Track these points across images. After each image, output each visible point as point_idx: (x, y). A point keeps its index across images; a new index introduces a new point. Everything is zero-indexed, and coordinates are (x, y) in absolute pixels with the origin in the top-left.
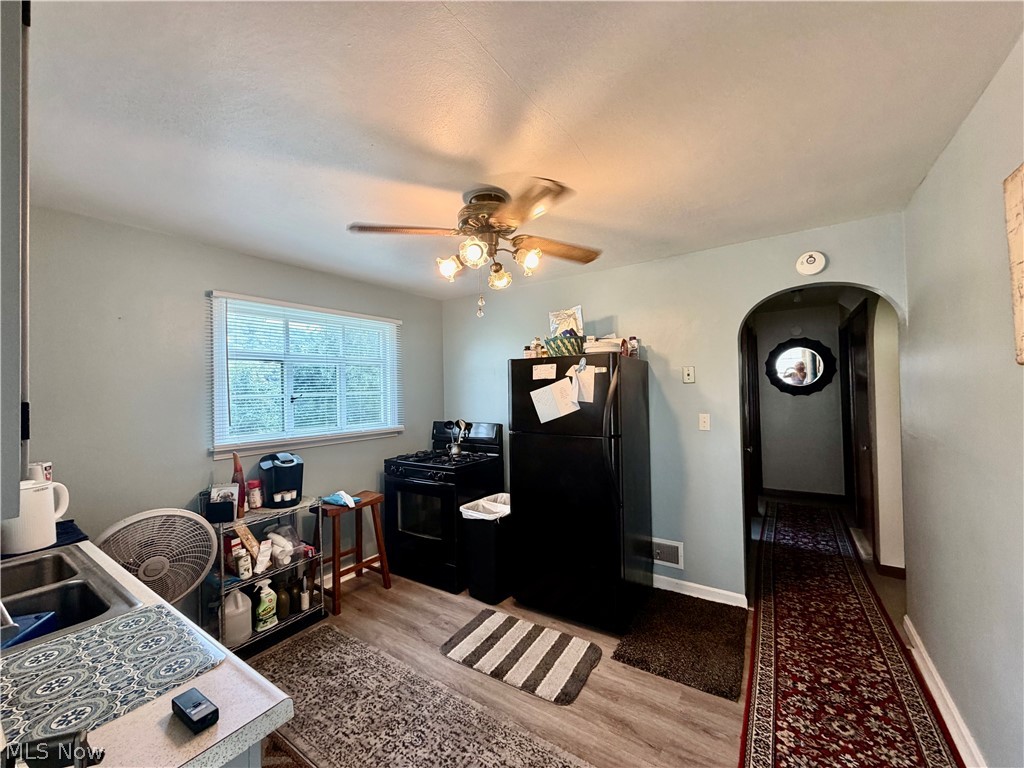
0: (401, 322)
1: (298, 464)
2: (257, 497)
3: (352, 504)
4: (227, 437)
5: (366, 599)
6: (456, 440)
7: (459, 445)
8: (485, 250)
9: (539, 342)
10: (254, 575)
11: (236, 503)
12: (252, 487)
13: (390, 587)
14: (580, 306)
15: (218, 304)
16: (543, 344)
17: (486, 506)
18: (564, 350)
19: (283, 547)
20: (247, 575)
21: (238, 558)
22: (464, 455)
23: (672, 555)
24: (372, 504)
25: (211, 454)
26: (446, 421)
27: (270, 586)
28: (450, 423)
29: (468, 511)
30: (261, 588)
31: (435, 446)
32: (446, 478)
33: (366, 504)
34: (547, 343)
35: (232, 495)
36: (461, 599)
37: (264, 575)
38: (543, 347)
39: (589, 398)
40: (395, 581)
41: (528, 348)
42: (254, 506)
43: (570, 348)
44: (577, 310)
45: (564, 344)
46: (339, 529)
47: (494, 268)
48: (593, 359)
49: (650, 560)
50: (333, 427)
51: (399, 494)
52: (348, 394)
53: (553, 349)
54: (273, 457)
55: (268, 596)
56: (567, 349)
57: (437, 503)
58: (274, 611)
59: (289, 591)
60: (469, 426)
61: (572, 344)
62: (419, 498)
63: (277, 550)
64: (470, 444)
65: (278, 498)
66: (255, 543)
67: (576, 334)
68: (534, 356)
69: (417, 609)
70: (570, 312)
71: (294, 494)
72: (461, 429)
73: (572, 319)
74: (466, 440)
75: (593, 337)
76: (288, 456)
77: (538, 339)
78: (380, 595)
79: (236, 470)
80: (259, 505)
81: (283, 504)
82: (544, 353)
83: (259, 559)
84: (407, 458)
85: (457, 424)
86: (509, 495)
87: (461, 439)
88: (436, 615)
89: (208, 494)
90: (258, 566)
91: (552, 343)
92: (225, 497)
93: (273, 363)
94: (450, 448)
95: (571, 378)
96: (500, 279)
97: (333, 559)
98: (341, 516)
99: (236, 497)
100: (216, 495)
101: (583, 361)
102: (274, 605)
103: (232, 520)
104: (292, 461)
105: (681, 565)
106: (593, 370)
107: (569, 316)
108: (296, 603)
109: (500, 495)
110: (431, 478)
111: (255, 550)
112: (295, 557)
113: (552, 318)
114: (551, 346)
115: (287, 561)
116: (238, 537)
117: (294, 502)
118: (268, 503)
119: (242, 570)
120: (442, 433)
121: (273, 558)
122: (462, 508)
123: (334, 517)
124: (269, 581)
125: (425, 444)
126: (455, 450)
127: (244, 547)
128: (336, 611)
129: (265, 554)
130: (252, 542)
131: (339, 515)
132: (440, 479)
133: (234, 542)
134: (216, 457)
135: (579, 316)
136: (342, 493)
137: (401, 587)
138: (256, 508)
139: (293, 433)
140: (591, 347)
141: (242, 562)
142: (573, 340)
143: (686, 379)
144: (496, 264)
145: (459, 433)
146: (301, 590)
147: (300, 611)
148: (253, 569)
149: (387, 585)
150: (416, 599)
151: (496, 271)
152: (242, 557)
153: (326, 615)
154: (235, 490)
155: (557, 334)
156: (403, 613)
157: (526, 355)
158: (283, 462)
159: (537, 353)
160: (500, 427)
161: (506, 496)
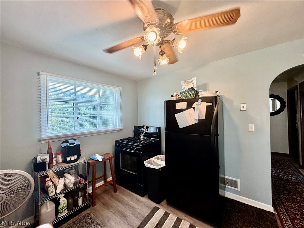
0: (122, 88)
1: (77, 145)
2: (60, 158)
3: (101, 160)
4: (48, 133)
5: (106, 197)
6: (142, 133)
7: (143, 135)
8: (158, 34)
9: (177, 94)
10: (56, 193)
11: (48, 163)
12: (57, 154)
13: (117, 192)
14: (195, 78)
15: (43, 77)
16: (179, 94)
17: (154, 160)
18: (189, 96)
19: (70, 180)
20: (51, 194)
21: (49, 187)
22: (146, 140)
23: (234, 184)
24: (110, 159)
25: (40, 141)
26: (139, 125)
27: (64, 197)
28: (140, 126)
29: (147, 164)
30: (60, 198)
31: (135, 135)
32: (139, 150)
33: (107, 159)
34: (181, 93)
35: (46, 159)
36: (145, 200)
37: (60, 193)
38: (178, 96)
39: (204, 118)
40: (119, 189)
41: (172, 96)
42: (59, 162)
43: (192, 95)
44: (194, 80)
45: (189, 93)
46: (95, 170)
47: (161, 53)
48: (205, 100)
49: (224, 185)
50: (95, 128)
51: (120, 154)
52: (101, 115)
53: (184, 96)
54: (67, 142)
55: (63, 201)
56: (190, 96)
57: (135, 159)
58: (66, 208)
59: (73, 198)
60: (147, 128)
61: (193, 94)
62: (128, 156)
63: (67, 181)
64: (148, 135)
65: (68, 159)
66: (57, 179)
67: (194, 89)
68: (175, 99)
69: (126, 205)
70: (190, 81)
71: (76, 157)
72: (144, 129)
73: (191, 83)
74: (146, 133)
75: (202, 90)
76: (74, 141)
77: (177, 92)
78: (112, 197)
79: (49, 148)
80: (61, 162)
81: (70, 162)
82: (179, 98)
83: (58, 186)
84: (123, 140)
85: (143, 127)
86: (164, 156)
87: (144, 133)
88: (134, 209)
89: (36, 158)
90: (57, 190)
91: (184, 93)
92: (43, 160)
93: (69, 103)
94: (140, 136)
95: (194, 108)
96: (164, 59)
97: (93, 181)
98: (96, 165)
99: (48, 160)
100: (39, 159)
101: (200, 100)
102: (66, 205)
103: (45, 170)
104: (75, 143)
105: (239, 189)
106: (205, 104)
107: (190, 82)
108: (76, 203)
109: (160, 155)
110: (133, 149)
111: (56, 183)
112: (75, 184)
113: (182, 84)
114: (183, 95)
115: (71, 186)
116: (49, 177)
117: (75, 161)
118: (65, 161)
119: (50, 192)
120: (137, 130)
121: (65, 185)
122: (145, 162)
123: (93, 166)
124: (64, 195)
125: (131, 134)
126: (142, 137)
127: (52, 181)
128: (94, 204)
129: (61, 184)
130: (55, 179)
131: (95, 165)
132: (136, 150)
133: (47, 180)
134: (42, 142)
135: (195, 82)
136: (97, 155)
137: (121, 193)
138: (60, 163)
139: (78, 131)
140: (202, 94)
141: (49, 189)
142: (193, 92)
143: (242, 109)
144: (162, 51)
145: (144, 130)
146: (78, 197)
147: (78, 206)
148: (55, 191)
149: (115, 191)
150: (127, 199)
151: (162, 55)
152: (50, 186)
153: (90, 206)
154: (47, 157)
155: (186, 89)
156: (120, 207)
157: (172, 99)
158: (70, 144)
159: (176, 98)
160: (159, 128)
161: (163, 156)
